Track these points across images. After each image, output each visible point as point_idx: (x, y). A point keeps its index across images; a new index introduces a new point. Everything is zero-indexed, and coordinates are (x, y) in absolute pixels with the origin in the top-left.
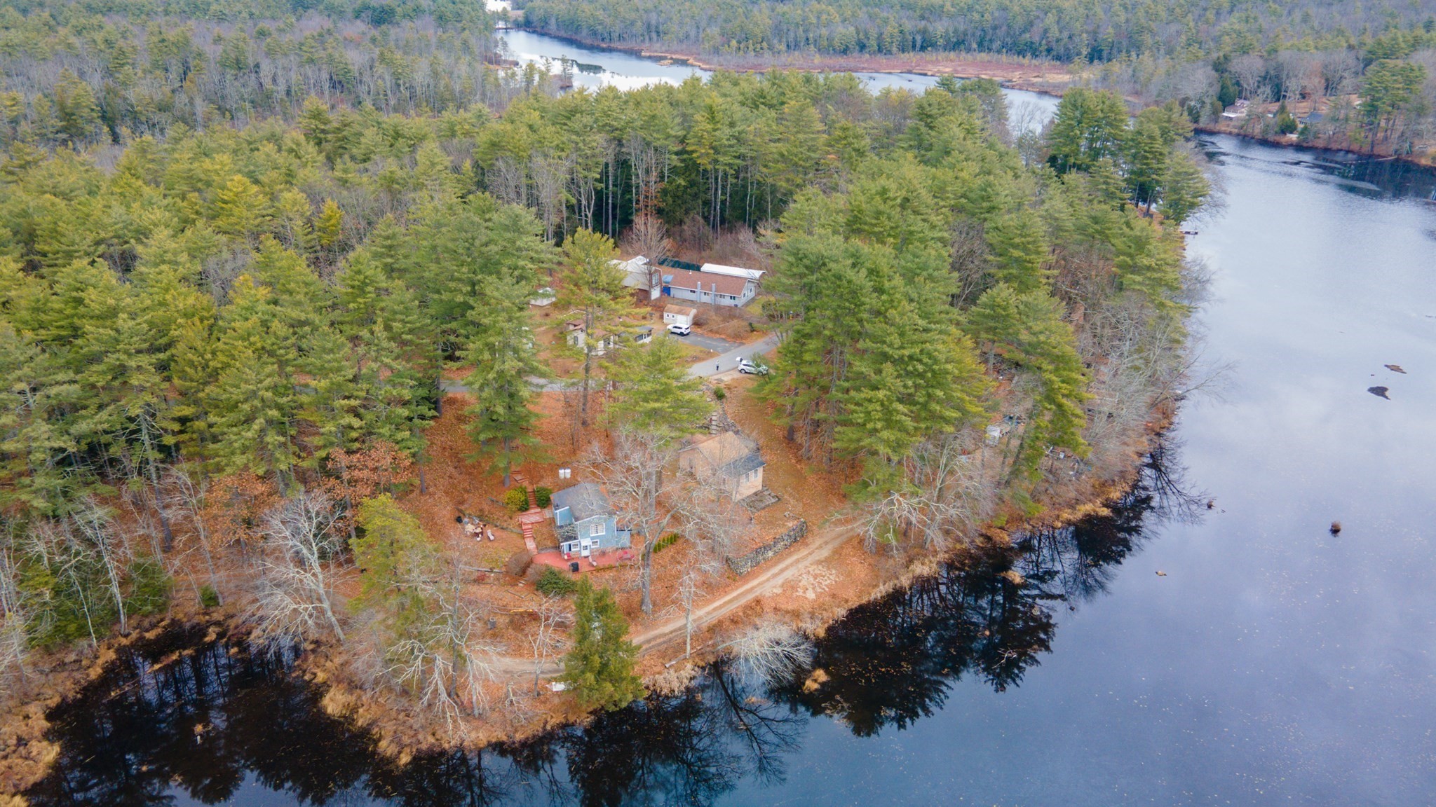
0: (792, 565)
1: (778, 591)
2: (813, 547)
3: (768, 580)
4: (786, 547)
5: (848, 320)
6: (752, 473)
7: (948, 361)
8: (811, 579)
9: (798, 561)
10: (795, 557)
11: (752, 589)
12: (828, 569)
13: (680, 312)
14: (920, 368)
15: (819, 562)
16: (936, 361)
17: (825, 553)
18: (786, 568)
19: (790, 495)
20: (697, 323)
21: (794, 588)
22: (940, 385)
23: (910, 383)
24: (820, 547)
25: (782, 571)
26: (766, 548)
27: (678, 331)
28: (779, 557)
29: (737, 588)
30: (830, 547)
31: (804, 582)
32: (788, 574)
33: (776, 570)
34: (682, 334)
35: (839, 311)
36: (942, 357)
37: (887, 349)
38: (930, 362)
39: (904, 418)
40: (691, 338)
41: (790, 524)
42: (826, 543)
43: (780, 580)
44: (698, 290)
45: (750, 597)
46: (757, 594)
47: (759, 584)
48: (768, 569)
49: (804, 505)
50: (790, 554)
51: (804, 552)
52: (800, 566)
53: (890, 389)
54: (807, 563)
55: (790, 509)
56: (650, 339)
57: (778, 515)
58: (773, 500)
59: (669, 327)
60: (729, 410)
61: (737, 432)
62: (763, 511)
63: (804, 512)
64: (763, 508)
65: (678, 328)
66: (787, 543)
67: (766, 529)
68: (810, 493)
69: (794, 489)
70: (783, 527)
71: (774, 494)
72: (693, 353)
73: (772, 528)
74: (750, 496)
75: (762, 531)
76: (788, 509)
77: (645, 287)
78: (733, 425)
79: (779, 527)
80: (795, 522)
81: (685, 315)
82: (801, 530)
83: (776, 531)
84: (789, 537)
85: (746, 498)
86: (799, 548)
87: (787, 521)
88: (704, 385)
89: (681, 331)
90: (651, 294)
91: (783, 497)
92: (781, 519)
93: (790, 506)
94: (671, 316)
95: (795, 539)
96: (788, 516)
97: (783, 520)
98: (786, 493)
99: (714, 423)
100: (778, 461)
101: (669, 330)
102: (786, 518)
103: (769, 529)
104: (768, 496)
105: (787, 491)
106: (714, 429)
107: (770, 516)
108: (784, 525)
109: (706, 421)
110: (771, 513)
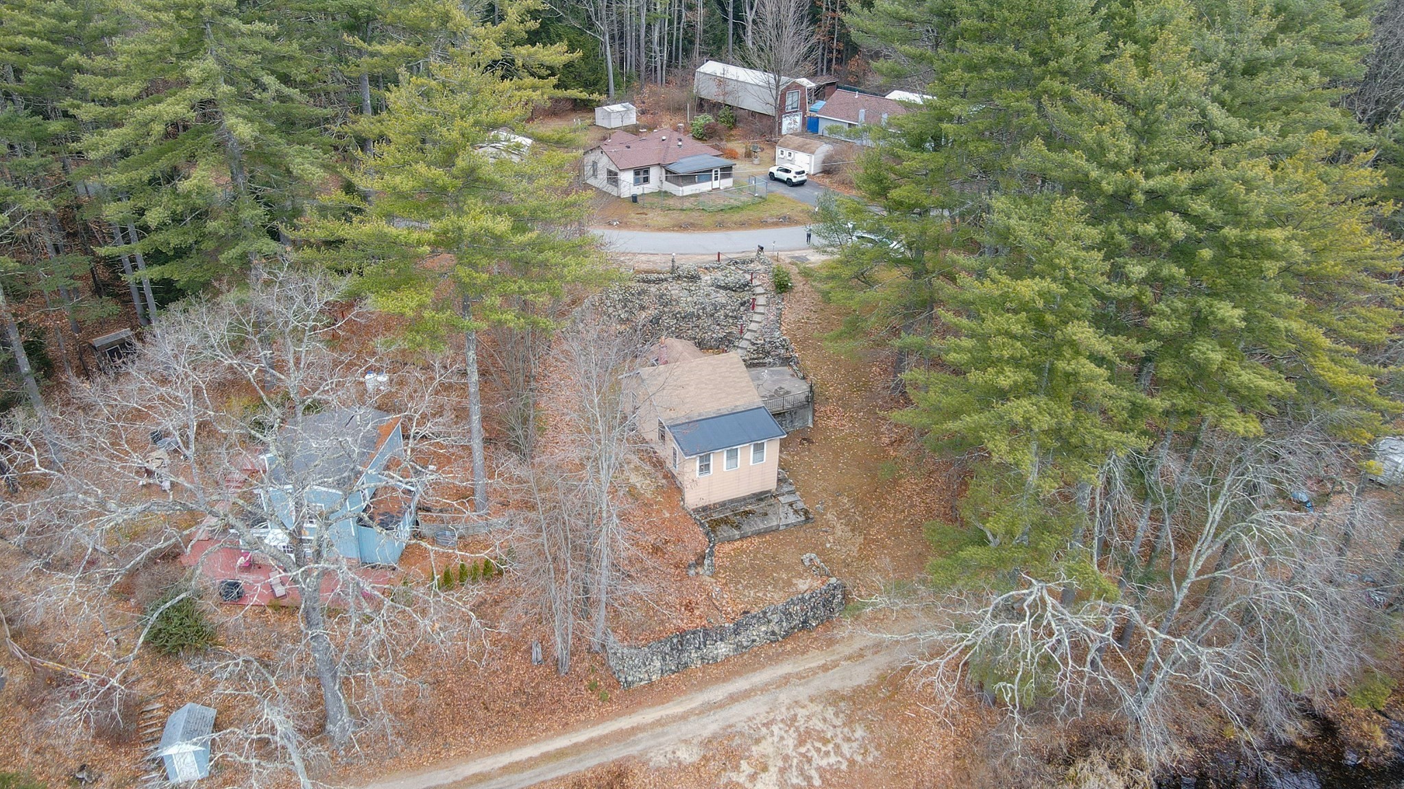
0: (764, 688)
1: (688, 756)
2: (844, 650)
3: (684, 717)
4: (773, 637)
6: (746, 454)
7: (1276, 219)
8: (790, 742)
9: (786, 680)
10: (786, 668)
11: (634, 730)
12: (850, 722)
13: (801, 149)
14: (1178, 227)
15: (834, 698)
16: (1236, 214)
17: (861, 675)
18: (746, 695)
19: (842, 514)
20: (829, 169)
21: (732, 757)
22: (1237, 291)
24: (860, 656)
25: (733, 699)
26: (709, 634)
27: (785, 176)
28: (746, 659)
29: (602, 718)
30: (882, 661)
31: (766, 747)
32: (739, 714)
33: (718, 693)
34: (789, 183)
36: (1258, 203)
38: (1215, 215)
39: (1090, 367)
40: (804, 189)
41: (803, 585)
42: (878, 647)
43: (711, 726)
44: (860, 124)
45: (613, 754)
46: (634, 750)
47: (659, 723)
48: (702, 685)
49: (868, 542)
50: (775, 659)
51: (815, 659)
52: (784, 697)
54: (802, 692)
55: (828, 545)
56: (728, 182)
57: (788, 557)
58: (792, 519)
59: (773, 170)
60: (789, 317)
61: (786, 361)
62: (756, 540)
63: (860, 559)
64: (759, 534)
65: (787, 171)
66: (777, 629)
67: (740, 586)
68: (894, 517)
69: (857, 502)
70: (784, 587)
71: (800, 505)
72: (786, 211)
73: (754, 585)
74: (744, 500)
75: (727, 588)
76: (823, 544)
77: (770, 111)
78: (783, 346)
79: (774, 587)
80: (817, 584)
81: (813, 153)
82: (827, 603)
83: (760, 595)
84: (788, 615)
85: (732, 501)
86: (808, 646)
87: (800, 576)
88: (763, 263)
89: (791, 176)
90: (780, 124)
91: (822, 515)
92: (788, 568)
93: (831, 538)
94: (786, 153)
95: (805, 622)
96: (807, 563)
97: (791, 571)
98: (833, 507)
99: (748, 336)
100: (851, 434)
101: (771, 174)
102: (801, 568)
103: (745, 587)
104: (787, 506)
105: (836, 504)
106: (742, 348)
107: (765, 556)
108: (789, 583)
109: (735, 330)
110: (774, 547)
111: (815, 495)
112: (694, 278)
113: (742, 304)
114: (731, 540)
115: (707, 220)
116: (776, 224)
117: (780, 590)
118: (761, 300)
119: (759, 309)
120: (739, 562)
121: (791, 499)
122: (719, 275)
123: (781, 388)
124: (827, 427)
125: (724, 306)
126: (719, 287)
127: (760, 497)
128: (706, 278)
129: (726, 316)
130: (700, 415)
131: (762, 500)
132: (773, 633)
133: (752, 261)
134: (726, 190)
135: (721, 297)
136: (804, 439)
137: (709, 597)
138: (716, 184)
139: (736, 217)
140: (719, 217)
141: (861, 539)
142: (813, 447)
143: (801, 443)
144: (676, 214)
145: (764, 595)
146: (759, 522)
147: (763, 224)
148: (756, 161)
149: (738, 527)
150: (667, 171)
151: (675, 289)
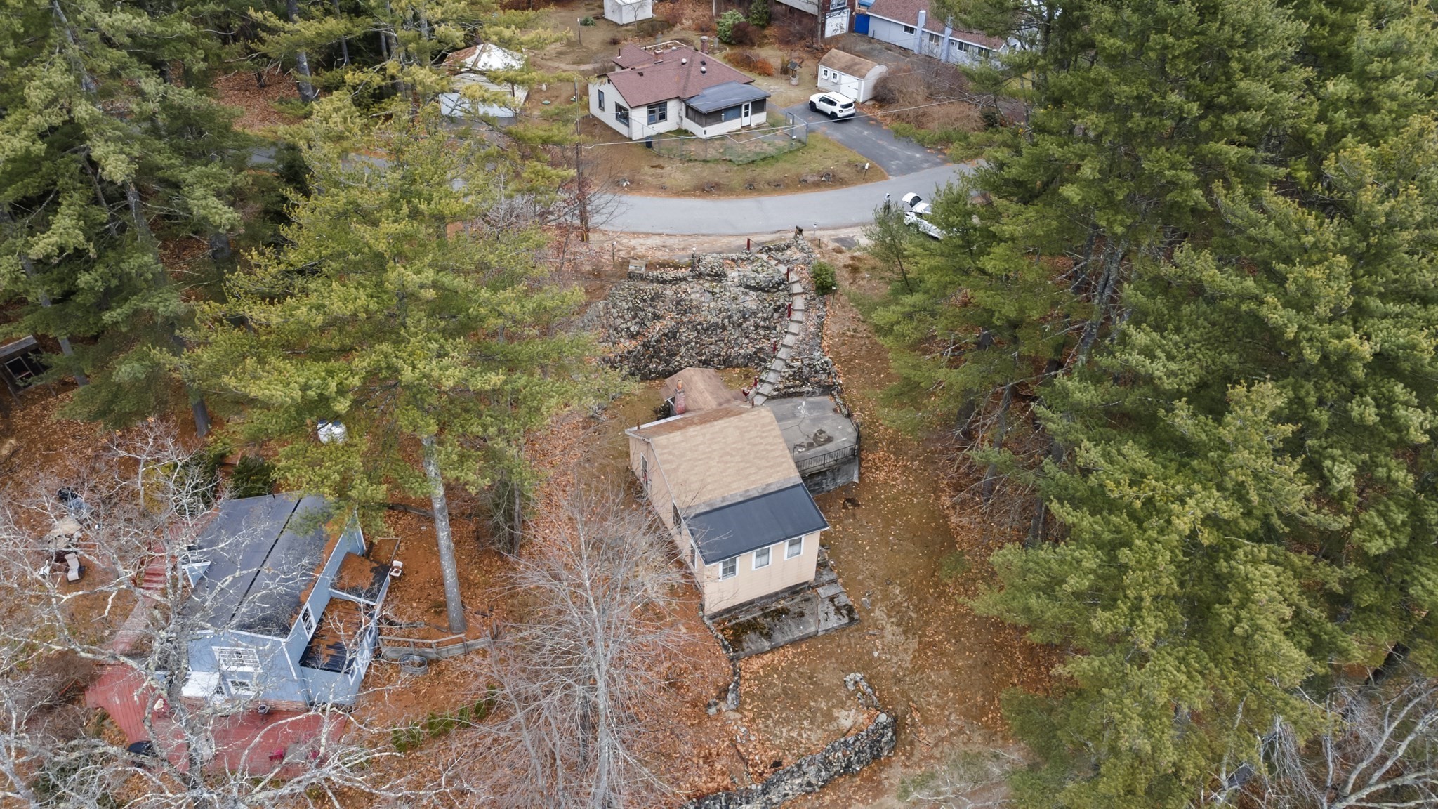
4: (808, 788)
5: (1157, 161)
6: (779, 549)
13: (849, 69)
19: (894, 610)
20: (881, 96)
23: (1343, 474)
27: (828, 108)
34: (833, 116)
35: (1138, 120)
37: (1276, 314)
40: (852, 129)
41: (846, 719)
44: (919, 28)
49: (925, 646)
53: (1239, 493)
55: (876, 654)
56: (761, 118)
57: (828, 678)
58: (834, 621)
59: (815, 98)
60: (833, 328)
61: (827, 389)
62: (790, 652)
63: (914, 672)
64: (795, 643)
65: (832, 103)
66: (814, 781)
67: (770, 722)
68: (955, 610)
69: (910, 592)
70: (822, 723)
71: (843, 600)
72: (830, 165)
73: (787, 721)
74: (776, 596)
75: (754, 726)
76: (870, 653)
77: (812, 9)
78: (825, 370)
79: (812, 723)
80: (863, 718)
81: (863, 77)
82: (875, 744)
83: (794, 734)
84: (827, 763)
85: (762, 598)
86: (850, 798)
87: (842, 705)
88: (802, 250)
89: (836, 109)
90: (824, 25)
91: (869, 612)
92: (828, 693)
93: (879, 644)
94: (831, 73)
95: (847, 767)
96: (851, 688)
97: (831, 698)
98: (882, 600)
99: (782, 353)
100: (904, 492)
101: (812, 105)
102: (843, 694)
103: (777, 723)
104: (827, 602)
105: (886, 597)
106: (775, 371)
107: (801, 675)
108: (829, 717)
109: (767, 345)
110: (812, 661)
111: (861, 583)
112: (718, 276)
113: (776, 310)
114: (759, 654)
115: (736, 177)
116: (817, 185)
117: (818, 727)
118: (799, 303)
119: (797, 316)
120: (771, 685)
121: (832, 591)
122: (748, 269)
123: (821, 432)
124: (875, 483)
125: (754, 313)
126: (748, 287)
127: (794, 591)
128: (733, 275)
129: (757, 326)
130: (724, 499)
131: (797, 593)
132: (809, 784)
133: (788, 247)
134: (758, 127)
135: (751, 301)
136: (848, 500)
137: (733, 744)
138: (746, 121)
139: (770, 173)
140: (749, 174)
141: (914, 644)
142: (858, 511)
143: (845, 507)
144: (698, 169)
145: (800, 735)
146: (793, 627)
147: (801, 184)
148: (794, 81)
149: (768, 636)
150: (688, 107)
151: (695, 292)
